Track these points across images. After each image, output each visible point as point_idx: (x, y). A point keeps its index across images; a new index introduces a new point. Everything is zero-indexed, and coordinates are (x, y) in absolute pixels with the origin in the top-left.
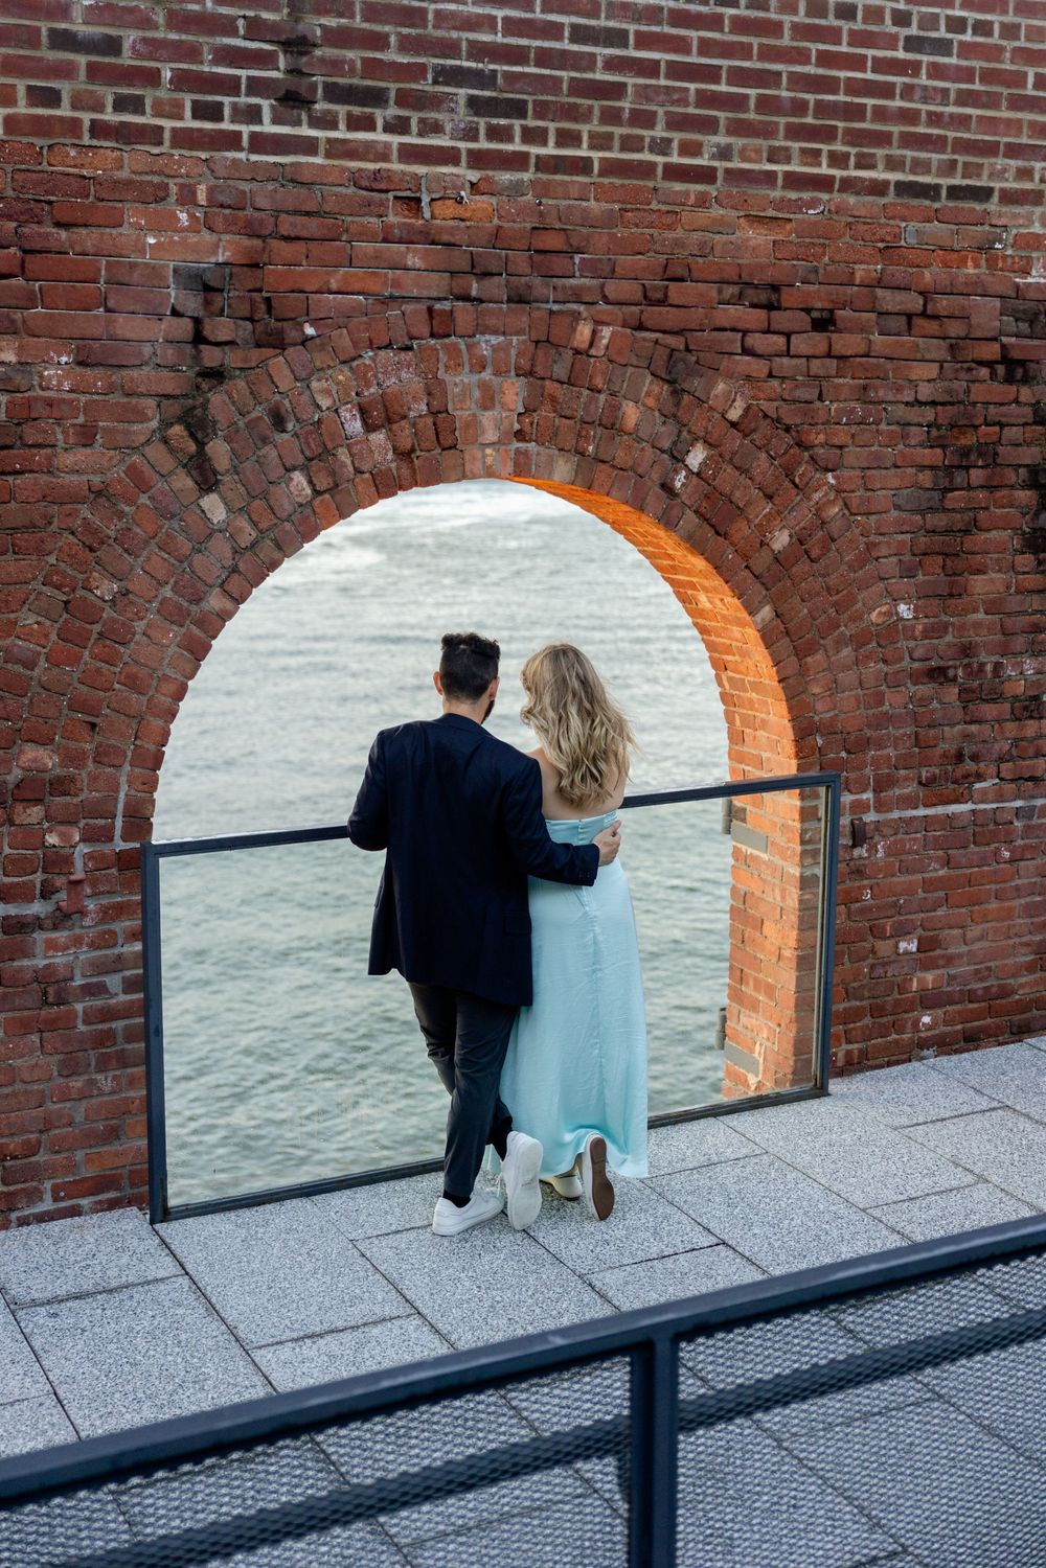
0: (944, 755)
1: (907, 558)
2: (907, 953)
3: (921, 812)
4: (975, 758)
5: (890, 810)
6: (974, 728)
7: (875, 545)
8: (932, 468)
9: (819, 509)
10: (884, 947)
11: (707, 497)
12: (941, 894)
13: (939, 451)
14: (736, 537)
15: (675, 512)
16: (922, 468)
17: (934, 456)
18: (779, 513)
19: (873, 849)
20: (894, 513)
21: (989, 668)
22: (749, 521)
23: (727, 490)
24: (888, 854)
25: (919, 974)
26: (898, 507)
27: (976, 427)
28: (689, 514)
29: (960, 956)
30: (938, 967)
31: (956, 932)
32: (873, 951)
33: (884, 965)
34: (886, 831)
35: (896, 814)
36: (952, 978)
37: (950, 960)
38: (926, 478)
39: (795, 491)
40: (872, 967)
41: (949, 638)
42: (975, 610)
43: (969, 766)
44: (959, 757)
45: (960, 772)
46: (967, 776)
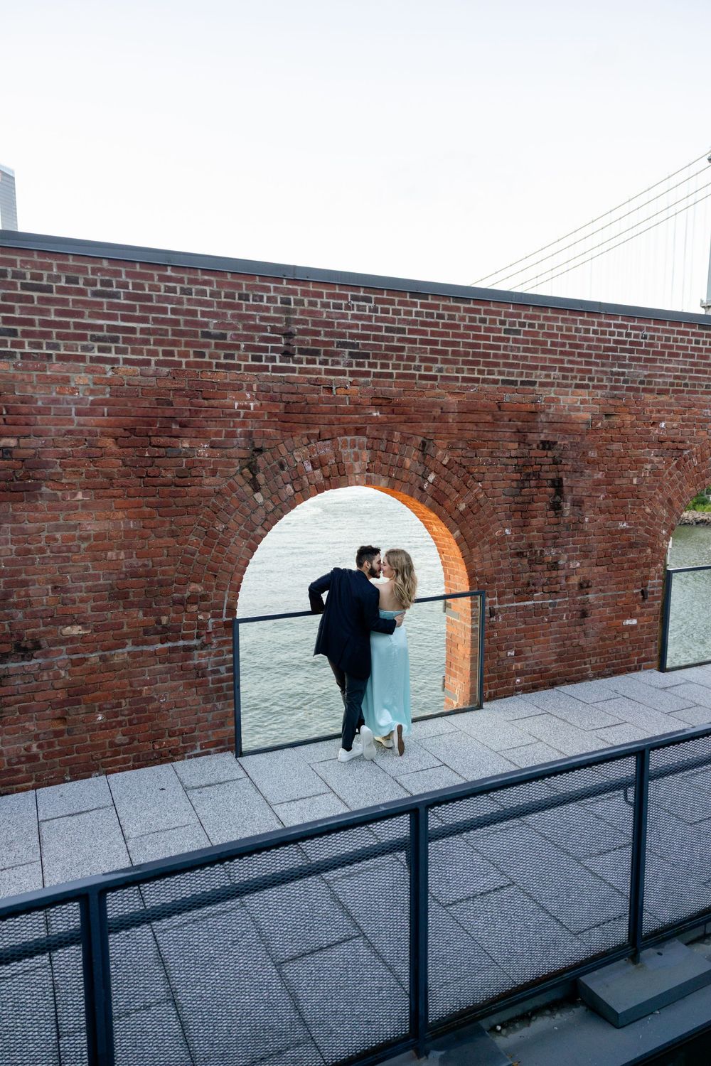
0: (523, 584)
1: (508, 513)
2: (511, 656)
3: (515, 604)
4: (534, 585)
5: (503, 604)
6: (533, 574)
7: (496, 508)
8: (517, 480)
9: (476, 495)
10: (502, 654)
11: (436, 492)
12: (523, 634)
13: (519, 474)
14: (446, 506)
15: (424, 497)
16: (513, 480)
17: (517, 476)
18: (461, 497)
19: (498, 618)
20: (503, 497)
21: (539, 552)
22: (451, 500)
23: (443, 489)
24: (503, 619)
25: (516, 664)
26: (504, 494)
27: (532, 466)
28: (429, 498)
29: (530, 657)
30: (522, 661)
31: (528, 648)
32: (498, 655)
33: (502, 660)
34: (502, 611)
35: (506, 605)
36: (527, 665)
37: (526, 659)
38: (514, 484)
39: (467, 489)
40: (498, 661)
41: (524, 541)
42: (533, 531)
43: (532, 588)
44: (528, 584)
45: (529, 589)
46: (531, 591)
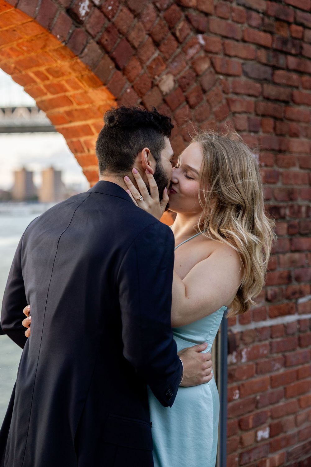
0: (281, 277)
1: (253, 116)
2: (263, 439)
3: (269, 323)
4: (298, 279)
5: (249, 322)
6: (296, 256)
7: (234, 101)
8: (266, 48)
9: (193, 63)
10: (248, 437)
11: (108, 31)
12: (281, 388)
13: (269, 36)
14: (133, 74)
15: (81, 38)
16: (260, 46)
17: (264, 38)
18: (165, 60)
19: (239, 356)
20: (243, 79)
21: (304, 209)
22: (142, 63)
23: (124, 28)
24: (249, 359)
25: (271, 456)
26: (246, 74)
27: (289, 24)
28: (93, 44)
29: (294, 436)
30: (281, 448)
31: (291, 417)
32: (241, 442)
33: (249, 452)
34: (248, 339)
35: (253, 326)
36: (289, 454)
37: (288, 441)
38: (262, 55)
39: (175, 43)
40: (241, 456)
41: (279, 185)
42: (294, 165)
43: (295, 286)
44: (289, 279)
45: (290, 291)
46: (294, 293)
